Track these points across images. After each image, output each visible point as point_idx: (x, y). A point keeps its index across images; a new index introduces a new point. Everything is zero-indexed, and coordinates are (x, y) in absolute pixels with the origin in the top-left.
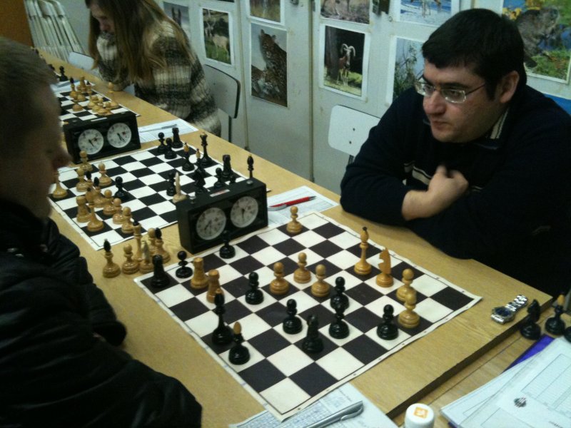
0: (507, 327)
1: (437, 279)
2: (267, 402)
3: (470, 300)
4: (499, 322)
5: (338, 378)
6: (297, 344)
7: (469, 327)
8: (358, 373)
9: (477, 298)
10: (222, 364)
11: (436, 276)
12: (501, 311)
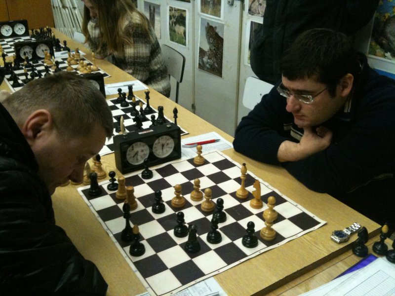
0: (342, 246)
1: (296, 206)
2: (150, 286)
3: (318, 223)
4: (336, 242)
5: (206, 273)
6: (181, 245)
7: (313, 243)
8: (221, 271)
9: (323, 222)
10: (124, 255)
11: (295, 204)
12: (339, 234)
